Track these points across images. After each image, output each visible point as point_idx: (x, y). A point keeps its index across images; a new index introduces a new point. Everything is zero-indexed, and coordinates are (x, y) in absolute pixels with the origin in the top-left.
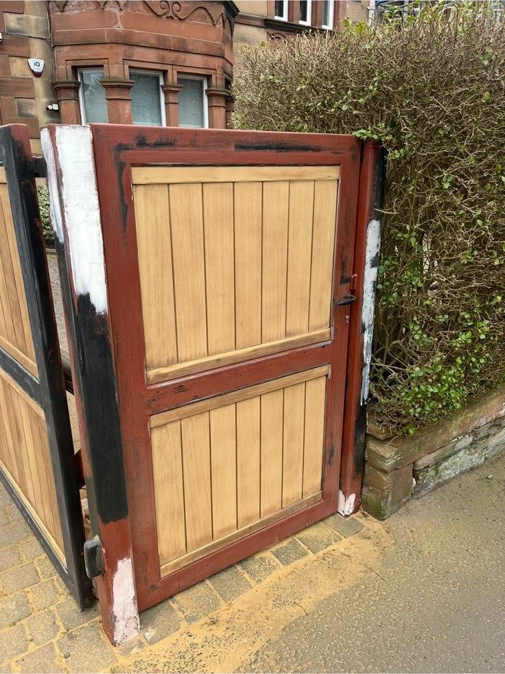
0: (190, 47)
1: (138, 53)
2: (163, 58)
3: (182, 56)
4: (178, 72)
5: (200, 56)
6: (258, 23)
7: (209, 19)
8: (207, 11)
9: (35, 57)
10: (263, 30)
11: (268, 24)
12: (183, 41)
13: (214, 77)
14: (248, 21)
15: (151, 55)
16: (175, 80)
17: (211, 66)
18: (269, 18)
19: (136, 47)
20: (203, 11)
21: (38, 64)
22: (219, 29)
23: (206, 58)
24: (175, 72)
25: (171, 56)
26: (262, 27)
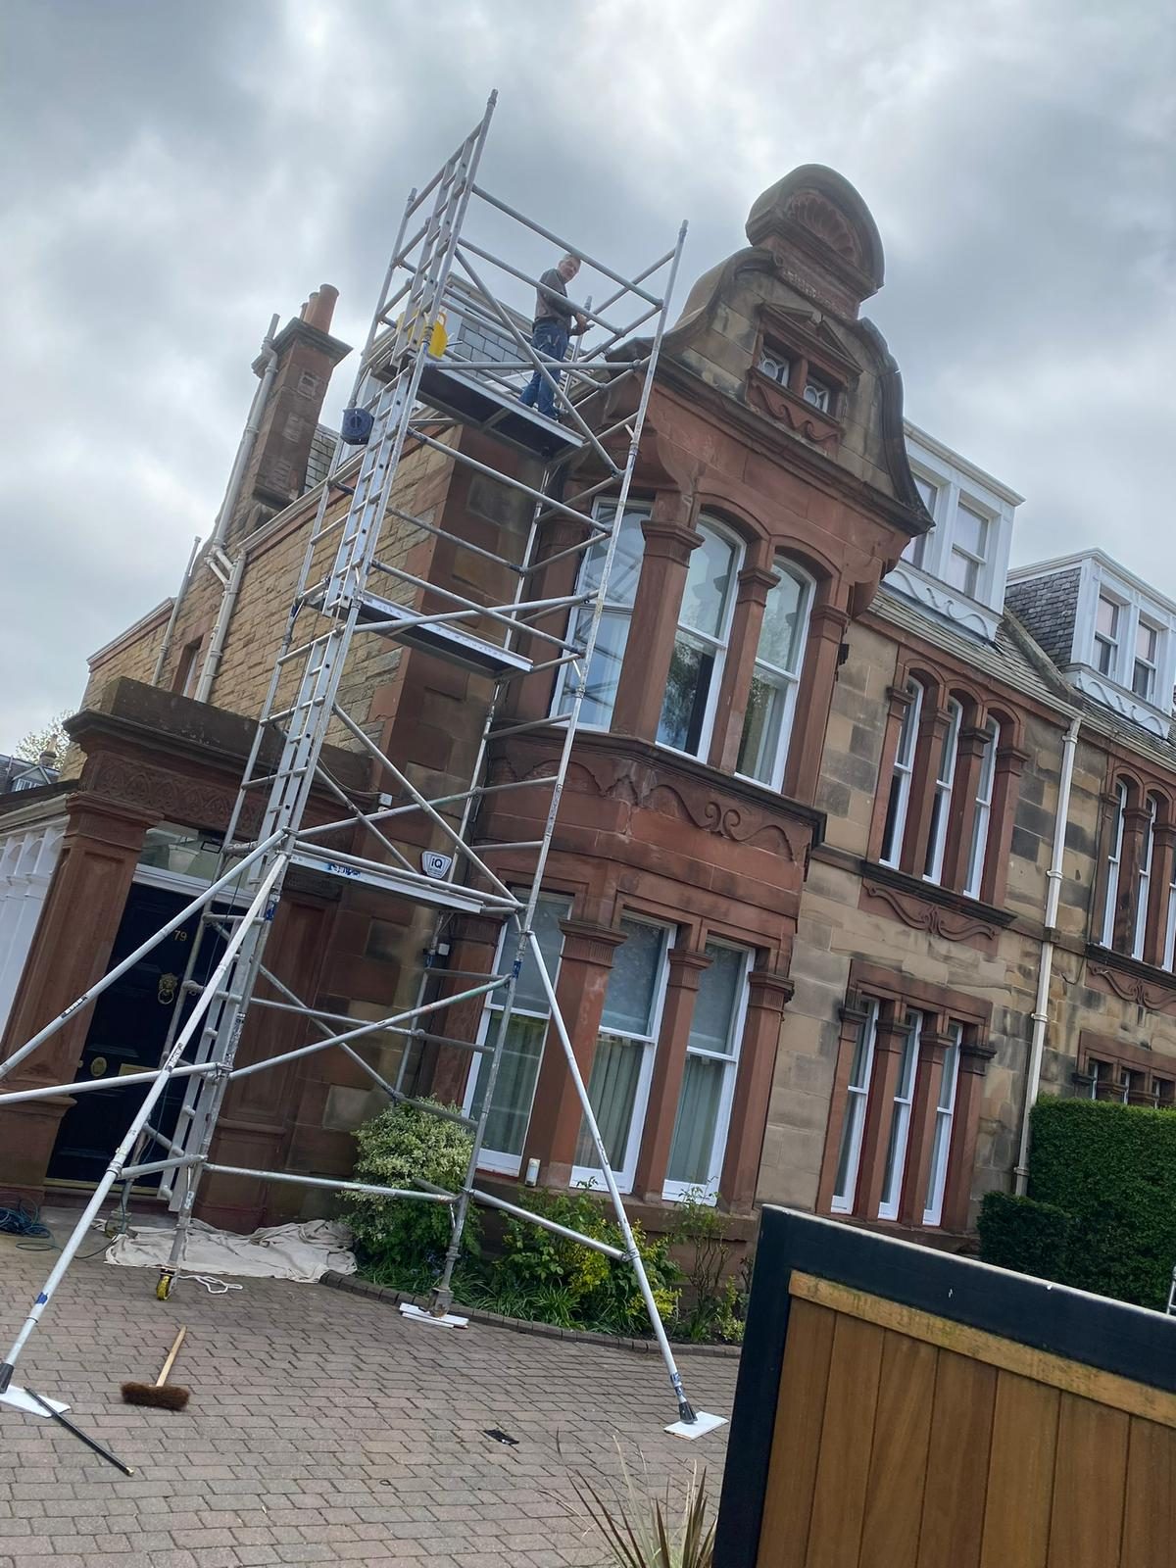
0: (740, 892)
1: (647, 885)
2: (689, 901)
3: (723, 904)
4: (709, 932)
5: (758, 910)
6: (849, 865)
7: (783, 850)
8: (784, 834)
9: (436, 849)
10: (855, 878)
11: (865, 869)
12: (732, 878)
13: (773, 952)
14: (834, 858)
15: (669, 892)
16: (702, 946)
17: (772, 932)
18: (870, 860)
19: (646, 873)
20: (775, 833)
21: (438, 863)
22: (798, 867)
23: (765, 915)
24: (704, 931)
25: (705, 900)
26: (855, 874)
